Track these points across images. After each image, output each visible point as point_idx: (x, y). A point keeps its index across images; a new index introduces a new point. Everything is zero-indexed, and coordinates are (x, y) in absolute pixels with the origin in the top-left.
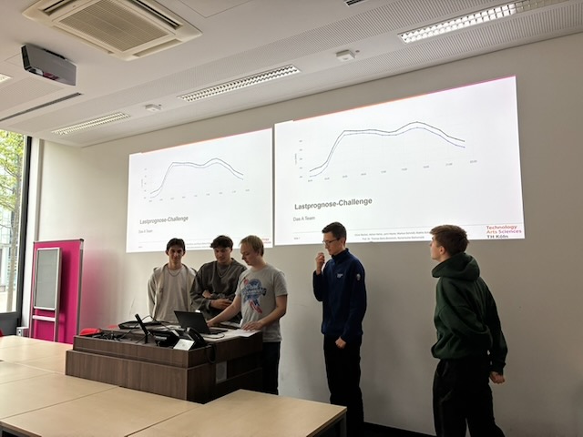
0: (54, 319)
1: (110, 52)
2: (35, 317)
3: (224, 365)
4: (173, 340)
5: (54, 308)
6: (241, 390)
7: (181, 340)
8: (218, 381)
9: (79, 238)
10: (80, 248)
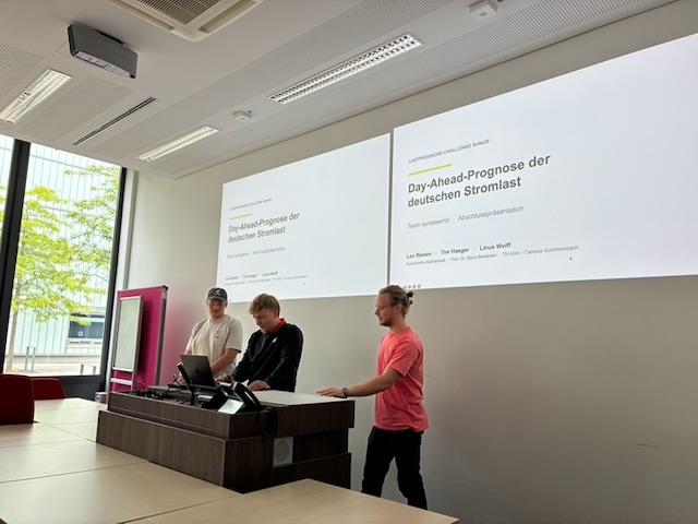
0: (130, 383)
1: (171, 28)
2: (114, 380)
3: (289, 442)
4: (220, 400)
6: (308, 481)
7: (229, 401)
8: (276, 463)
9: (161, 285)
10: (163, 297)
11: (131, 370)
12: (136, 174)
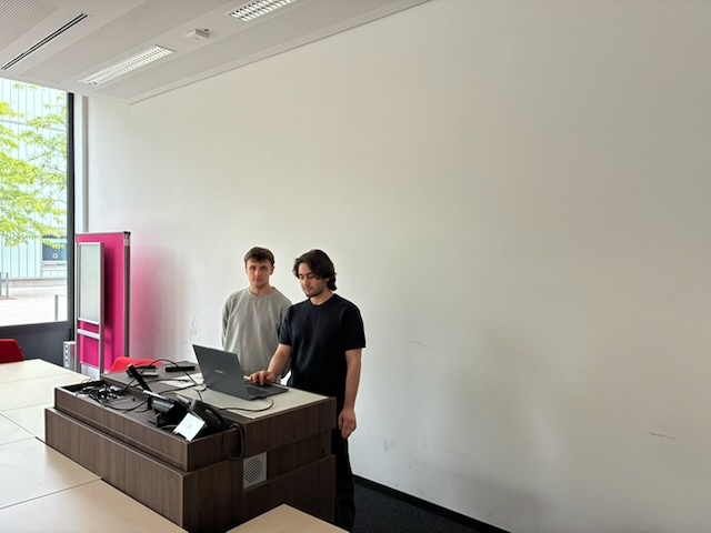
0: (98, 336)
2: (80, 331)
5: (98, 322)
7: (190, 415)
9: (122, 231)
10: (125, 244)
11: (97, 323)
12: (85, 100)
